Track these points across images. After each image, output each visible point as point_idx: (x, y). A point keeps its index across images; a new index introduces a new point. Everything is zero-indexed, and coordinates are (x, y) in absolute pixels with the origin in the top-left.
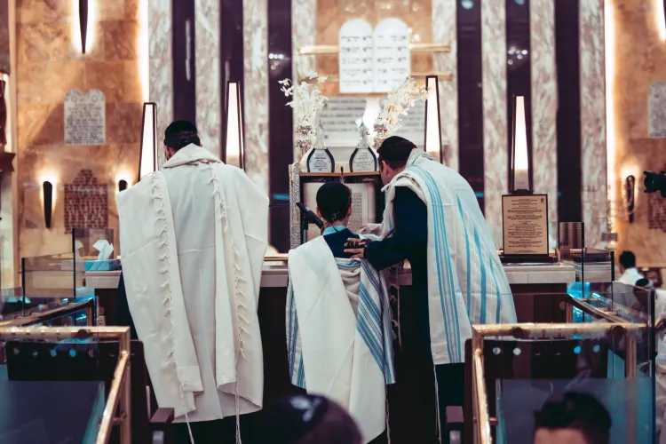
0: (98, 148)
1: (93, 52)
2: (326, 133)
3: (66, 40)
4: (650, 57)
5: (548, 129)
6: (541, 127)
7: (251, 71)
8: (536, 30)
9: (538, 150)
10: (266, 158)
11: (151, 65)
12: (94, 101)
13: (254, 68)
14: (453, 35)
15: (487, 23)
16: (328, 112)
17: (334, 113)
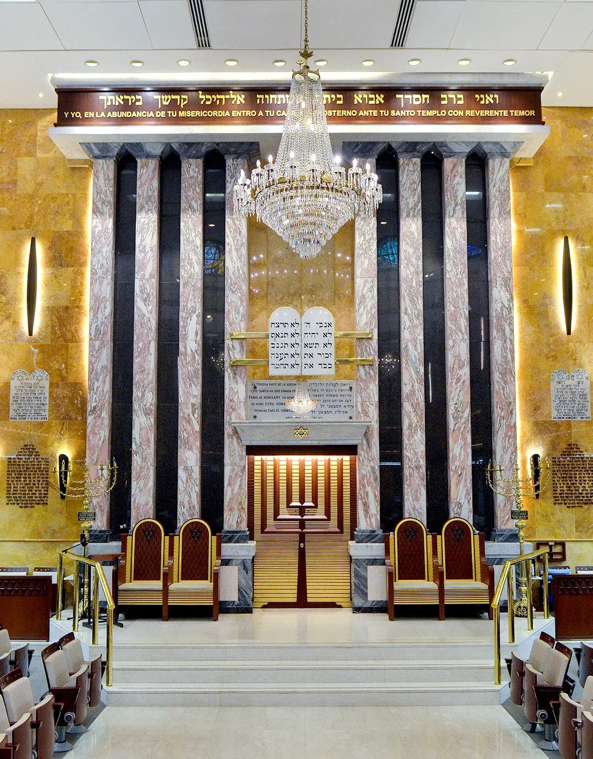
0: (41, 424)
1: (40, 334)
2: (256, 413)
3: (16, 323)
4: (552, 346)
5: (463, 412)
6: (456, 410)
7: (185, 354)
8: (451, 321)
9: (454, 430)
10: (198, 436)
11: (91, 346)
12: (40, 381)
13: (189, 351)
14: (375, 323)
15: (406, 313)
16: (258, 394)
17: (263, 394)
